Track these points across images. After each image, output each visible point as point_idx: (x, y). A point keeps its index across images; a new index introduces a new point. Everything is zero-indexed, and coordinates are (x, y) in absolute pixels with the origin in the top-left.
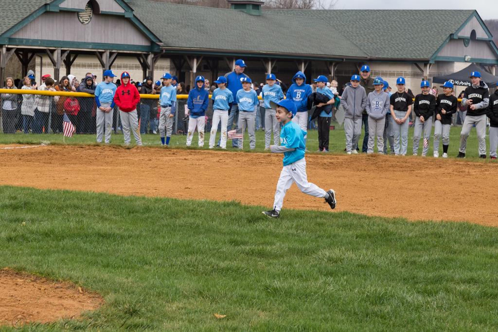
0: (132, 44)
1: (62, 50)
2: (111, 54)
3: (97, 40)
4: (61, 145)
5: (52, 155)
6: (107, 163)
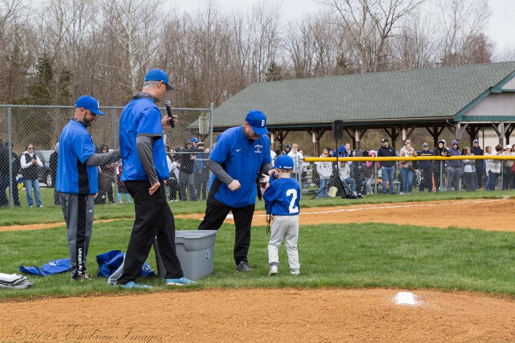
1: (505, 123)
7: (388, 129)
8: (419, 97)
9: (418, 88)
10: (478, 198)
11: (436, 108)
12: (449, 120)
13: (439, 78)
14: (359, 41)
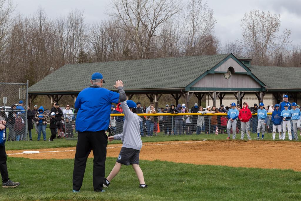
0: (251, 88)
1: (216, 92)
2: (241, 93)
3: (234, 87)
4: (213, 140)
5: (207, 146)
6: (233, 149)
7: (148, 95)
8: (165, 76)
9: (165, 69)
10: (188, 140)
11: (175, 83)
12: (182, 90)
13: (178, 64)
14: (136, 39)
